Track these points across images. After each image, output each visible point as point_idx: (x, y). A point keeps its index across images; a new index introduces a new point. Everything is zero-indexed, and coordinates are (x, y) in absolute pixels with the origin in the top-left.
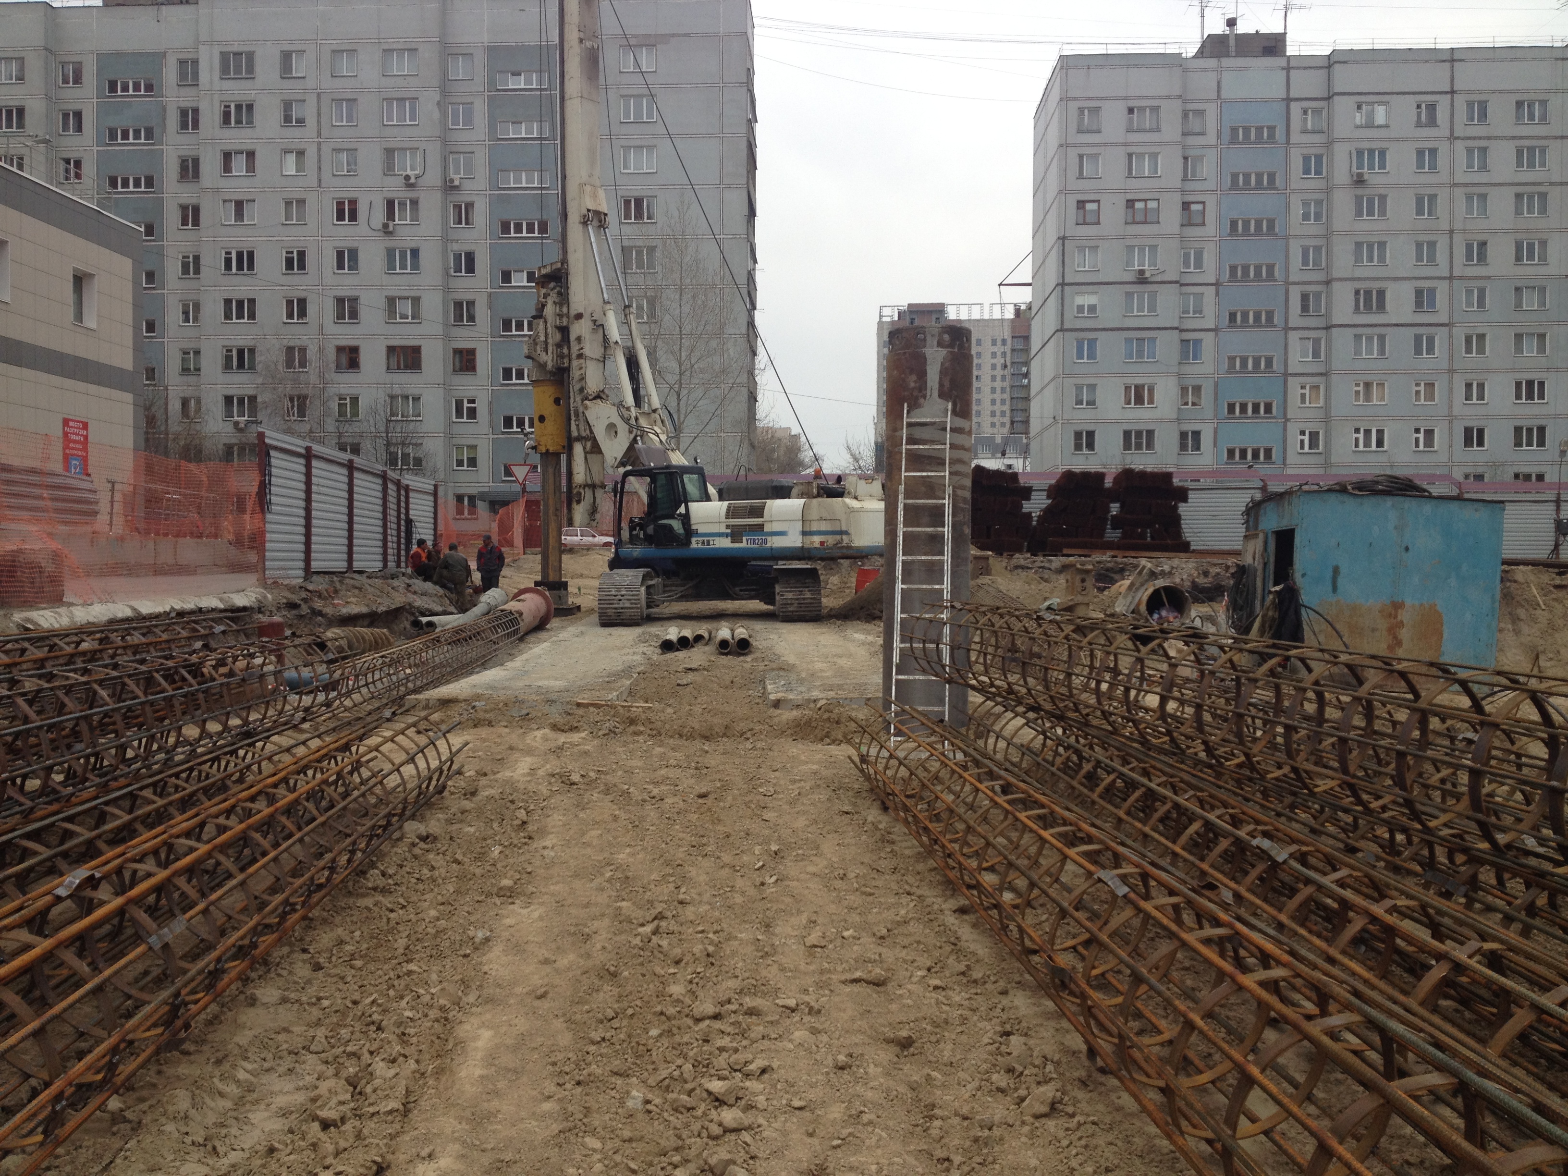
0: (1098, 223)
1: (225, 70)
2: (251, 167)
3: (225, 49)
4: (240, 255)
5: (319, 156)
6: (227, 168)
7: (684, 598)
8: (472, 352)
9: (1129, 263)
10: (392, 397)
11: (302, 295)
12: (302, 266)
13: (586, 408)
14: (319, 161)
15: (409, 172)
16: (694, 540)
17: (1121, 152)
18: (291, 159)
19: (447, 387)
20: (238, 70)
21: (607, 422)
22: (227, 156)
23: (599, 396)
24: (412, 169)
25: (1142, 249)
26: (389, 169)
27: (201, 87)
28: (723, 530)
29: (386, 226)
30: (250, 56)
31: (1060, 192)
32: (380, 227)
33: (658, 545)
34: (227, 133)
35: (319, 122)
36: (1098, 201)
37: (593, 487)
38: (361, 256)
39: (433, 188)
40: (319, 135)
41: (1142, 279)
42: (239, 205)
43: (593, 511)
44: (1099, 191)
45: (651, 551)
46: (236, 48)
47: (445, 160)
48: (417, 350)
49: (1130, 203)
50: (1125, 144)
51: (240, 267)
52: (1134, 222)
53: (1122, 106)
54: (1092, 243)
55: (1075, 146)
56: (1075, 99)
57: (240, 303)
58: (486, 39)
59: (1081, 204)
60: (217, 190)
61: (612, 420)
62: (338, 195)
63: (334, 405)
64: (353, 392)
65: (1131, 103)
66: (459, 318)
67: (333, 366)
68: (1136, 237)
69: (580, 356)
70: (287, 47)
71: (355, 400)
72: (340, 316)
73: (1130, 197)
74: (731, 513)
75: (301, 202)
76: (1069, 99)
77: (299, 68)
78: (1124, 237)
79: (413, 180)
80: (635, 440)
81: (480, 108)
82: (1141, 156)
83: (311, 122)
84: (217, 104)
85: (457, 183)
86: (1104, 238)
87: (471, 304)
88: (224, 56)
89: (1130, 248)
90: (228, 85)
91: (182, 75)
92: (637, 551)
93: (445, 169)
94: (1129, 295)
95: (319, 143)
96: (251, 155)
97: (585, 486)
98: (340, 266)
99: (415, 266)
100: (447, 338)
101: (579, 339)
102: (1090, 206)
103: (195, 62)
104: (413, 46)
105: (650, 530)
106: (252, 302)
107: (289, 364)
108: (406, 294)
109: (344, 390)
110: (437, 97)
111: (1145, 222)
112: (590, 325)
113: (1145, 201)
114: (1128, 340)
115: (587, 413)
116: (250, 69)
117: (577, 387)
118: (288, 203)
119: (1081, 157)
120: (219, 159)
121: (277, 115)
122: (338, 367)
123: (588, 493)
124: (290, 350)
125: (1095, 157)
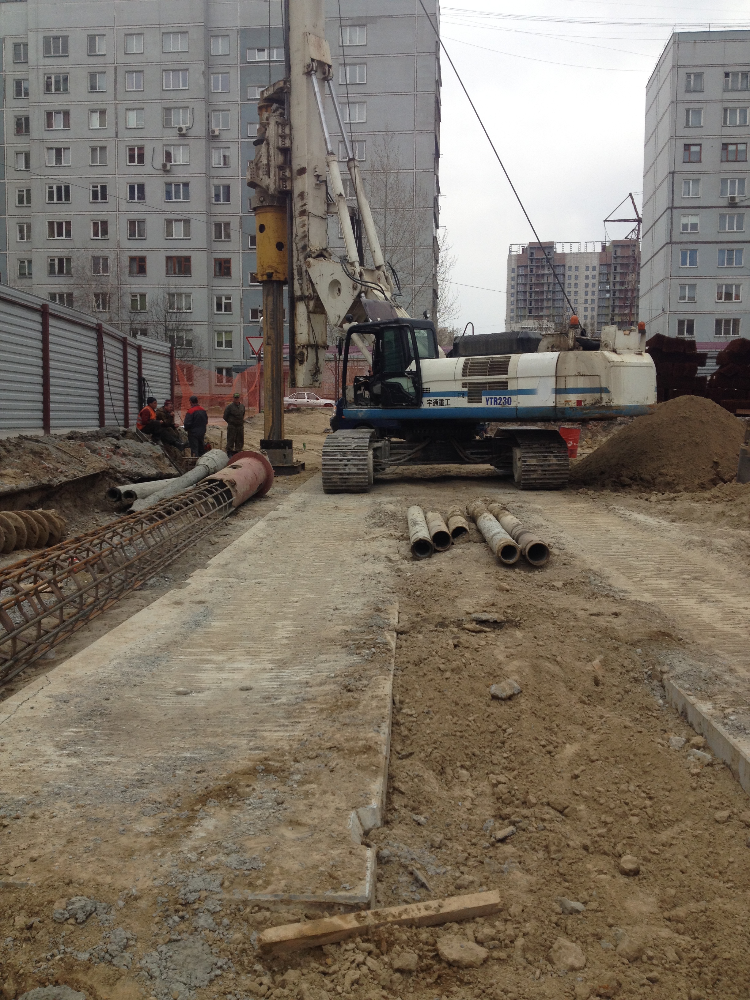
0: (700, 161)
1: (47, 50)
2: (67, 123)
3: (47, 34)
4: (59, 189)
5: (116, 114)
6: (50, 124)
7: (413, 461)
8: (228, 261)
9: (723, 192)
10: (171, 295)
11: (104, 218)
12: (104, 197)
13: (309, 265)
14: (116, 118)
15: (182, 125)
16: (425, 400)
17: (719, 107)
18: (96, 116)
19: (210, 287)
20: (56, 50)
21: (330, 280)
22: (49, 115)
23: (322, 254)
24: (184, 123)
25: (733, 182)
26: (167, 123)
27: (30, 63)
28: (459, 388)
29: (164, 166)
30: (65, 39)
31: (671, 138)
32: (161, 167)
33: (387, 405)
34: (49, 98)
35: (116, 89)
36: (700, 145)
37: (316, 347)
38: (147, 189)
39: (198, 137)
40: (116, 98)
41: (733, 204)
42: (58, 152)
43: (316, 372)
44: (701, 137)
45: (378, 412)
46: (55, 33)
47: (208, 116)
48: (188, 259)
49: (725, 146)
50: (722, 101)
51: (59, 198)
52: (728, 161)
53: (720, 72)
54: (695, 177)
55: (683, 102)
56: (683, 66)
57: (60, 225)
58: (239, 23)
59: (687, 147)
60: (42, 141)
61: (336, 277)
62: (130, 143)
63: (128, 300)
64: (142, 290)
65: (728, 69)
66: (219, 236)
67: (127, 271)
68: (729, 171)
69: (303, 213)
70: (92, 32)
71: (143, 296)
72: (132, 234)
73: (725, 141)
74: (468, 370)
75: (103, 149)
76: (679, 67)
77: (101, 47)
78: (720, 172)
79: (184, 131)
80: (359, 296)
81: (235, 76)
82: (734, 110)
83: (110, 89)
84: (41, 77)
85: (217, 133)
86: (704, 173)
87: (227, 224)
88: (46, 40)
89: (724, 181)
90: (49, 61)
91: (17, 55)
92: (362, 412)
93: (208, 122)
94: (722, 216)
95: (116, 104)
96: (67, 114)
97: (308, 346)
98: (132, 197)
99: (187, 196)
100: (210, 251)
101: (302, 195)
102: (693, 149)
103: (26, 45)
104: (184, 29)
105: (377, 389)
106: (68, 223)
107: (96, 270)
108: (180, 217)
109: (135, 290)
110: (202, 68)
111: (736, 161)
112: (313, 180)
113: (736, 144)
114: (721, 251)
115: (310, 271)
116: (66, 49)
117: (300, 245)
118: (94, 150)
119: (688, 111)
120: (44, 117)
121: (85, 84)
122: (131, 272)
123: (310, 355)
124: (96, 259)
125: (698, 112)
